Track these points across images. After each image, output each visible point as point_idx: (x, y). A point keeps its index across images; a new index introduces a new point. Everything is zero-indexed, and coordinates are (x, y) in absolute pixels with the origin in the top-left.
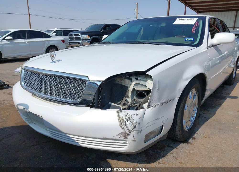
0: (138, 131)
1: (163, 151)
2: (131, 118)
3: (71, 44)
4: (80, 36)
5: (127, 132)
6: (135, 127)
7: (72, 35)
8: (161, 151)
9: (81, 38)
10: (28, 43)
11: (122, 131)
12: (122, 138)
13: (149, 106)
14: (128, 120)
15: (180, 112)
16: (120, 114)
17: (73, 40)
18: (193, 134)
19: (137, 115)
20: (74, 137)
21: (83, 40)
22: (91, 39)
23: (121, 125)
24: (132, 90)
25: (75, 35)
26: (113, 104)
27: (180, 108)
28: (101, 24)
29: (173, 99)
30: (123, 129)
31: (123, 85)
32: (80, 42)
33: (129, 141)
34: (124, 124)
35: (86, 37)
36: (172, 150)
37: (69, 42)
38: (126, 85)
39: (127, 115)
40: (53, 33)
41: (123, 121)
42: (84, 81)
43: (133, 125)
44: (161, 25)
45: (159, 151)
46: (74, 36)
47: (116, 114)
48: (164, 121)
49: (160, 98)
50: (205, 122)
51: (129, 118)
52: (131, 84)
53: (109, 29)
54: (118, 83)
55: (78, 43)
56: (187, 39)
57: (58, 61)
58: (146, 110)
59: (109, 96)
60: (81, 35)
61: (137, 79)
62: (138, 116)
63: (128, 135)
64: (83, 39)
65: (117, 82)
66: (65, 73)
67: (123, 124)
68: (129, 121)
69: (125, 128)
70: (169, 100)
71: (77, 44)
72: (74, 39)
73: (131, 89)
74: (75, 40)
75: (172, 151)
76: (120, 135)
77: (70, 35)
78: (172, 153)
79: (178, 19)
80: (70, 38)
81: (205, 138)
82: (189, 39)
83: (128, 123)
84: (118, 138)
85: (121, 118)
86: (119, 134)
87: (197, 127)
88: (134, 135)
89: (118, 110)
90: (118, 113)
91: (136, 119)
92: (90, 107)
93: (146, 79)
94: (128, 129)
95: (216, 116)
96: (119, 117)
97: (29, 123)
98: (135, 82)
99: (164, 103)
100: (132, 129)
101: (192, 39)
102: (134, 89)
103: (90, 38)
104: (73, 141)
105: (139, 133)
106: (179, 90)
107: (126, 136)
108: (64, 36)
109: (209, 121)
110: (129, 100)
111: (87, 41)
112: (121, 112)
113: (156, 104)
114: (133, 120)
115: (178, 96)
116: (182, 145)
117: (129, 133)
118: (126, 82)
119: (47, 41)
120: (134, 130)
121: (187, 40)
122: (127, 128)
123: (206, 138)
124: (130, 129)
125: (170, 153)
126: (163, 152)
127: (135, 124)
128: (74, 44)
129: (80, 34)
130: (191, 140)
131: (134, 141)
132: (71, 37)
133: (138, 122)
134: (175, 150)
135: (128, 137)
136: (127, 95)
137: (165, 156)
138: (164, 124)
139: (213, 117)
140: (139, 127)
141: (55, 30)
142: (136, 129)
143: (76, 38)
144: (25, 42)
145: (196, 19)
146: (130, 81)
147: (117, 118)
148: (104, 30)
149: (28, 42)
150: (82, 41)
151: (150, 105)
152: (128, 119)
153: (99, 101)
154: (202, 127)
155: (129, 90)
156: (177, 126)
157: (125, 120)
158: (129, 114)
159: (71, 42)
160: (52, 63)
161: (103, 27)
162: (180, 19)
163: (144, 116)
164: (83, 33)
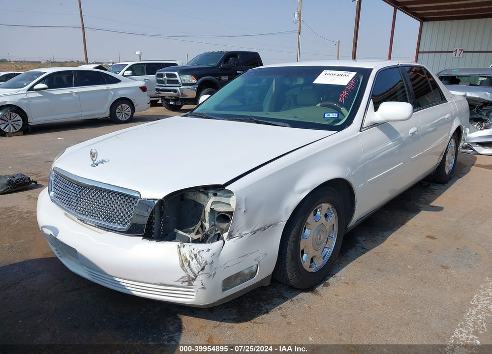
0: (208, 275)
1: (269, 304)
2: (198, 256)
3: (160, 93)
4: (176, 77)
5: (192, 276)
6: (203, 269)
7: (161, 75)
8: (265, 305)
9: (180, 81)
10: (76, 96)
11: (183, 274)
12: (186, 284)
13: (230, 236)
14: (193, 259)
15: (290, 242)
16: (182, 249)
17: (164, 85)
18: (328, 277)
19: (209, 250)
20: (123, 282)
21: (183, 85)
22: (198, 83)
23: (183, 266)
24: (209, 211)
25: (168, 75)
26: (180, 232)
27: (291, 236)
28: (220, 51)
29: (276, 224)
30: (185, 271)
31: (198, 203)
32: (178, 88)
33: (196, 289)
34: (187, 264)
35: (188, 78)
36: (281, 303)
37: (157, 89)
38: (201, 203)
39: (193, 251)
40: (127, 70)
41: (186, 259)
42: (134, 199)
43: (199, 266)
44: (296, 82)
45: (262, 304)
46: (166, 76)
47: (176, 250)
48: (260, 259)
49: (249, 224)
50: (358, 256)
51: (195, 256)
52: (207, 202)
53: (234, 62)
54: (191, 198)
55: (174, 92)
56: (328, 114)
57: (102, 162)
58: (226, 241)
59: (174, 218)
60: (180, 74)
61: (215, 195)
62: (210, 253)
63: (194, 280)
64: (184, 82)
65: (189, 198)
66: (108, 184)
67: (185, 265)
68: (195, 261)
69: (188, 270)
70: (268, 225)
71: (172, 93)
72: (166, 82)
73: (207, 209)
74: (167, 85)
75: (283, 304)
76: (182, 280)
77: (158, 74)
78: (281, 308)
79: (324, 72)
80: (159, 81)
81: (345, 284)
82: (330, 114)
83: (194, 263)
84: (179, 283)
85: (183, 255)
86: (181, 278)
87: (340, 265)
88: (202, 280)
89: (179, 243)
90: (179, 248)
91: (206, 256)
92: (142, 237)
93: (229, 195)
94: (193, 272)
95: (384, 246)
96: (181, 254)
97: (61, 257)
98: (213, 199)
99: (258, 230)
100: (199, 272)
101: (337, 114)
102: (212, 210)
103: (197, 80)
104: (123, 287)
105: (211, 277)
106: (287, 209)
107: (190, 281)
108: (147, 75)
109: (368, 254)
110: (207, 225)
111: (190, 87)
112: (184, 246)
113: (243, 233)
114: (200, 259)
115: (285, 218)
116: (303, 295)
117: (194, 278)
118: (201, 198)
119: (112, 90)
120: (201, 272)
121: (328, 117)
122: (191, 270)
123: (348, 284)
124: (196, 271)
125: (278, 307)
126: (267, 306)
127: (203, 264)
128: (166, 92)
129: (176, 73)
130: (320, 288)
131: (203, 288)
132: (161, 79)
133: (209, 262)
134: (287, 303)
135: (193, 284)
136: (203, 218)
137: (267, 312)
138: (259, 263)
139: (377, 247)
140: (211, 268)
141: (130, 64)
142: (204, 272)
143: (169, 82)
144: (70, 94)
145: (354, 74)
146: (206, 197)
147: (177, 255)
148: (225, 63)
149: (76, 93)
150: (181, 87)
151: (233, 234)
152: (193, 257)
153: (162, 226)
154: (349, 266)
155: (205, 210)
156: (287, 265)
157: (189, 259)
158: (195, 250)
159: (161, 88)
160: (92, 165)
161: (223, 58)
162: (328, 72)
163: (220, 252)
164: (184, 71)
